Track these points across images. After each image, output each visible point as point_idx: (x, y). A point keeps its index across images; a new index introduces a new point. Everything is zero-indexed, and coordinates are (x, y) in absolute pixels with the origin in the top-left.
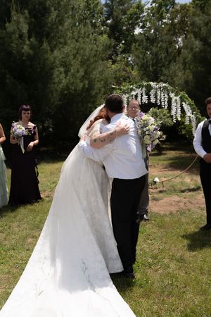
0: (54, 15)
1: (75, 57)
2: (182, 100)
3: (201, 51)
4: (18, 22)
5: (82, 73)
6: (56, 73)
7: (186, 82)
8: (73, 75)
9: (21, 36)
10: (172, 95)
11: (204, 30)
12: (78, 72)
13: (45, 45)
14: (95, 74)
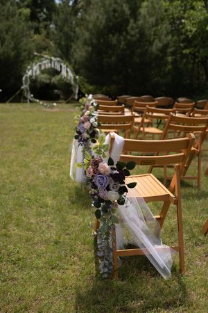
1: (7, 33)
2: (67, 67)
5: (12, 45)
8: (7, 46)
10: (62, 64)
12: (10, 43)
14: (22, 46)
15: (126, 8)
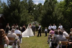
0: (21, 9)
1: (24, 16)
3: (43, 16)
4: (16, 11)
5: (25, 18)
6: (21, 18)
7: (41, 21)
9: (17, 13)
11: (43, 14)
13: (20, 14)
14: (27, 18)
15: (52, 10)
